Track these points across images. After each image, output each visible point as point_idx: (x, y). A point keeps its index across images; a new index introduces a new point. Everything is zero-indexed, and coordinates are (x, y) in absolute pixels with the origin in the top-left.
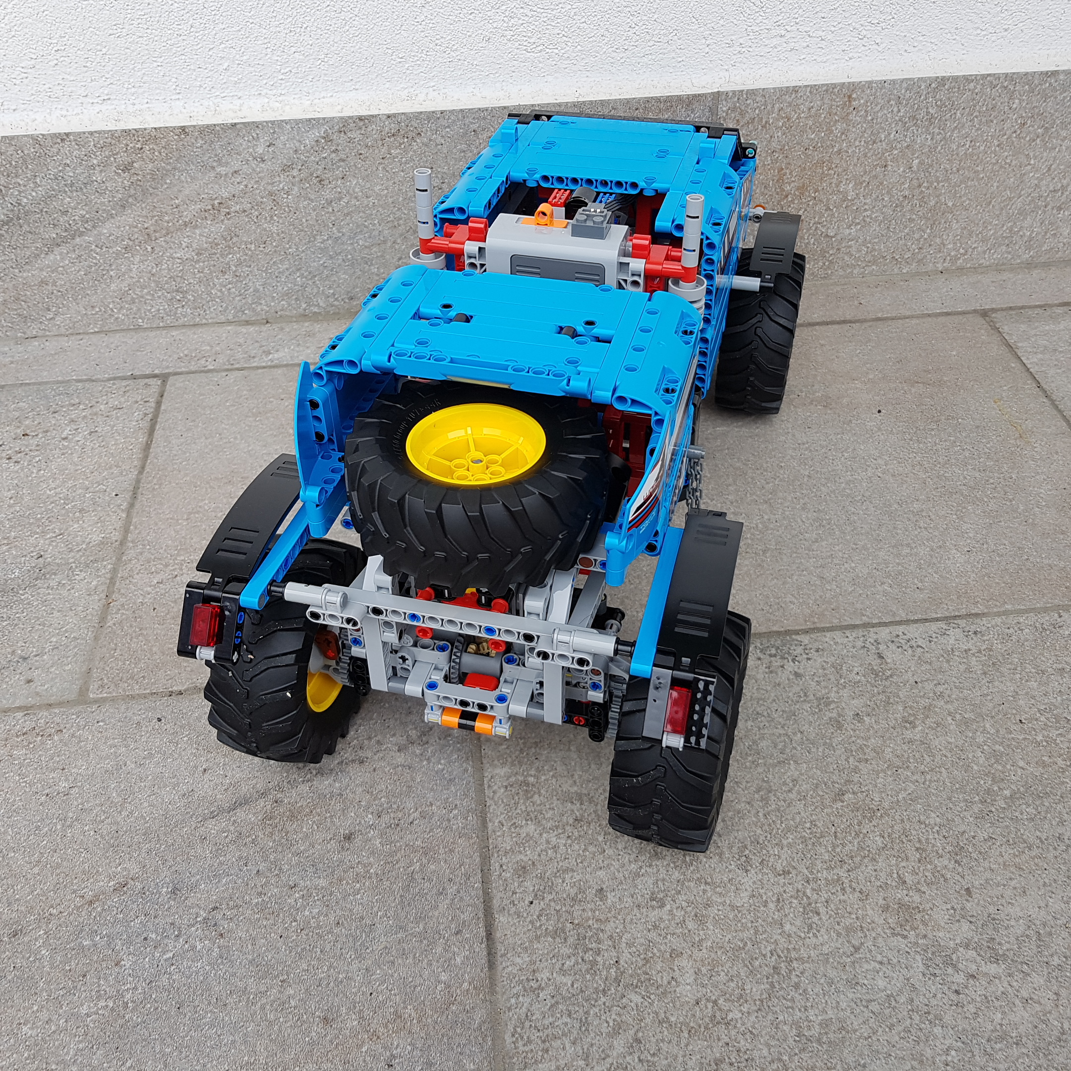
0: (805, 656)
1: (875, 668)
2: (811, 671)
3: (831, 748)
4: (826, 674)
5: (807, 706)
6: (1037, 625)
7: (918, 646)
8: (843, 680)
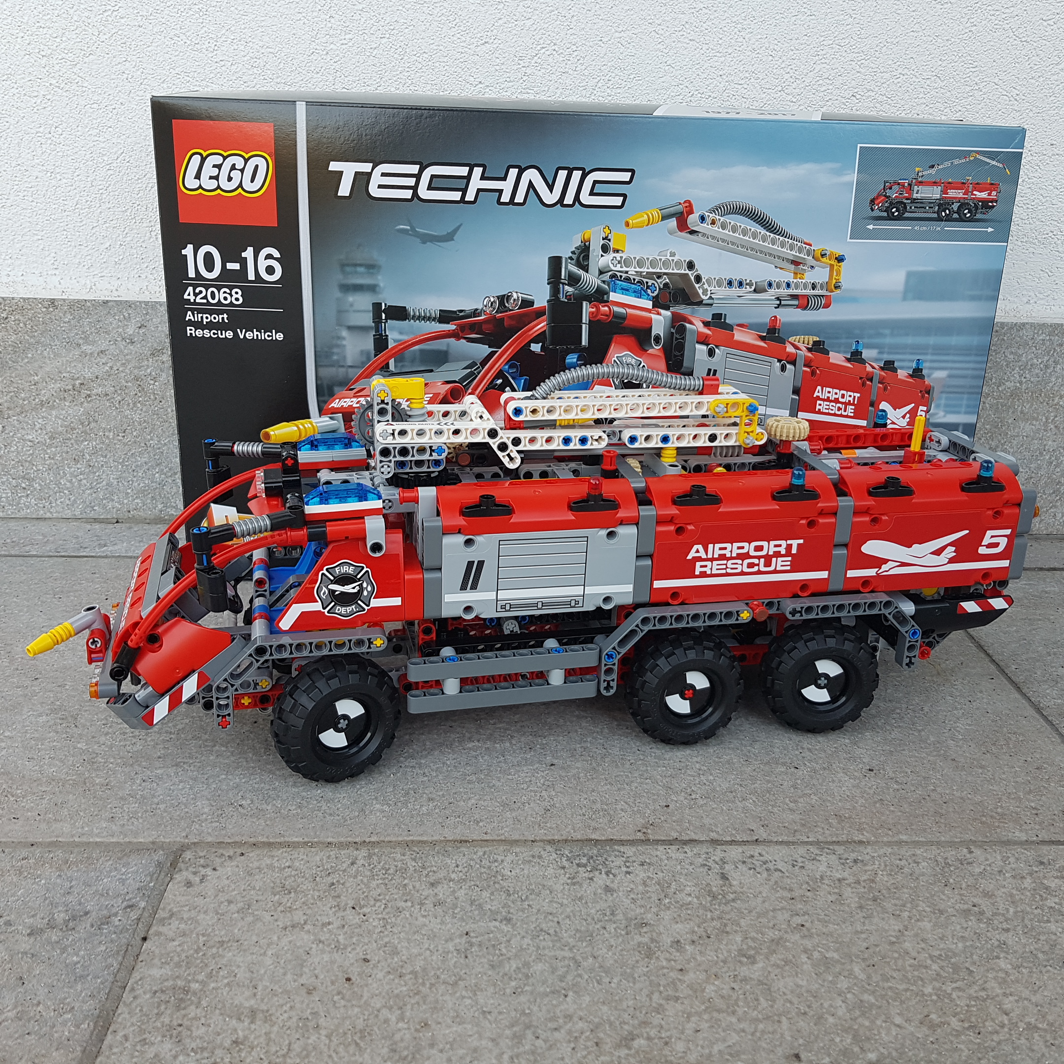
0: (624, 869)
1: (714, 889)
2: (627, 887)
3: (631, 979)
4: (647, 892)
5: (611, 927)
6: (939, 859)
7: (776, 870)
8: (667, 901)
